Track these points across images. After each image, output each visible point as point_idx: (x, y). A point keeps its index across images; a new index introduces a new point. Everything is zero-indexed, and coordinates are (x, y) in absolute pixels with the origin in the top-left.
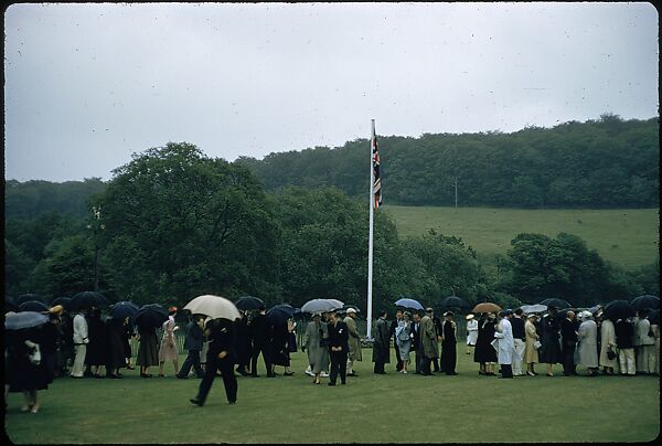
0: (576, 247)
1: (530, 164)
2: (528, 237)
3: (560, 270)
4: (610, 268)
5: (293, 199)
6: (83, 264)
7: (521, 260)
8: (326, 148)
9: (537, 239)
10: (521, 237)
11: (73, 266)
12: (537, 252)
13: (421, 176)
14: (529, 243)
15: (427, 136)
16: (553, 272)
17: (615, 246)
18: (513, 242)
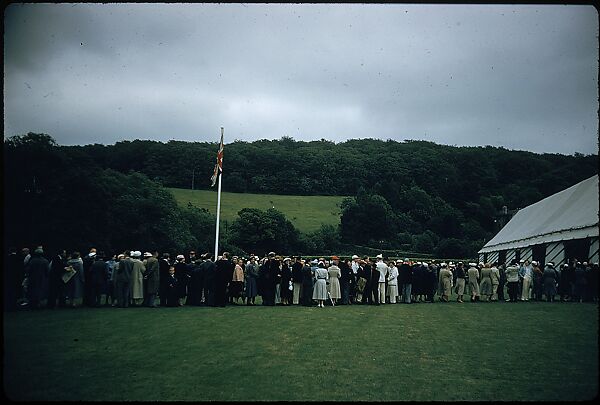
0: (279, 218)
1: (240, 165)
2: (250, 210)
3: (269, 232)
4: (298, 231)
5: (110, 178)
7: (245, 225)
8: (101, 145)
9: (255, 212)
10: (244, 210)
12: (255, 221)
13: (169, 168)
14: (250, 214)
15: (173, 142)
16: (265, 233)
17: (295, 218)
18: (239, 213)
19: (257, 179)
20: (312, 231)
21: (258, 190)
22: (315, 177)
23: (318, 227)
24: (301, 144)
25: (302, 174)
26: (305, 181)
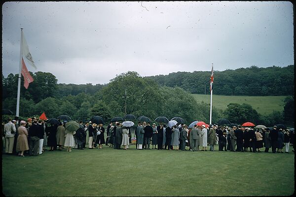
0: (249, 108)
1: (229, 81)
2: (233, 104)
3: (244, 115)
4: (260, 115)
6: (103, 110)
7: (231, 112)
8: (163, 75)
9: (236, 105)
10: (231, 104)
11: (100, 110)
12: (236, 110)
13: (194, 85)
14: (233, 106)
15: (195, 72)
16: (242, 116)
17: (258, 108)
18: (228, 106)
19: (238, 88)
20: (267, 114)
21: (239, 94)
22: (269, 86)
23: (271, 112)
24: (262, 69)
25: (262, 85)
26: (264, 88)
